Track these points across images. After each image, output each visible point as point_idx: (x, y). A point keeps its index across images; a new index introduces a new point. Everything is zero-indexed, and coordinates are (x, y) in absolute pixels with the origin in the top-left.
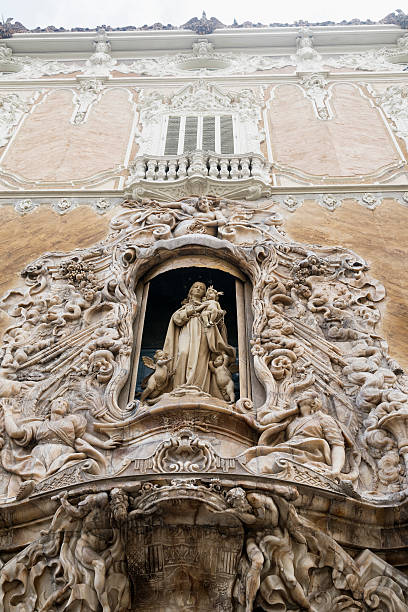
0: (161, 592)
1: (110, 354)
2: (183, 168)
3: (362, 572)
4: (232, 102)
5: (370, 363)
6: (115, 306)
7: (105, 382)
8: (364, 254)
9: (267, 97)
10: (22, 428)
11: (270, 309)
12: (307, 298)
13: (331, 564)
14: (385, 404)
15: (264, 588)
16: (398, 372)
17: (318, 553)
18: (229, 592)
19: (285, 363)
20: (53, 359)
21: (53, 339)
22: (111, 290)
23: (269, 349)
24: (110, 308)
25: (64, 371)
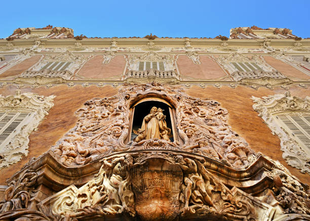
0: (147, 198)
1: (120, 128)
2: (146, 74)
3: (233, 194)
4: (163, 58)
5: (225, 132)
6: (122, 113)
7: (118, 137)
8: (218, 101)
9: (175, 57)
10: (85, 150)
11: (184, 115)
12: (198, 113)
13: (220, 190)
14: (233, 143)
15: (193, 195)
16: (237, 135)
17: (214, 185)
18: (177, 198)
19: (191, 132)
20: (96, 130)
21: (97, 123)
22: (120, 108)
23: (185, 127)
24: (119, 114)
25: (102, 133)
